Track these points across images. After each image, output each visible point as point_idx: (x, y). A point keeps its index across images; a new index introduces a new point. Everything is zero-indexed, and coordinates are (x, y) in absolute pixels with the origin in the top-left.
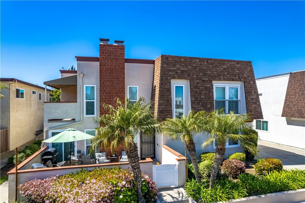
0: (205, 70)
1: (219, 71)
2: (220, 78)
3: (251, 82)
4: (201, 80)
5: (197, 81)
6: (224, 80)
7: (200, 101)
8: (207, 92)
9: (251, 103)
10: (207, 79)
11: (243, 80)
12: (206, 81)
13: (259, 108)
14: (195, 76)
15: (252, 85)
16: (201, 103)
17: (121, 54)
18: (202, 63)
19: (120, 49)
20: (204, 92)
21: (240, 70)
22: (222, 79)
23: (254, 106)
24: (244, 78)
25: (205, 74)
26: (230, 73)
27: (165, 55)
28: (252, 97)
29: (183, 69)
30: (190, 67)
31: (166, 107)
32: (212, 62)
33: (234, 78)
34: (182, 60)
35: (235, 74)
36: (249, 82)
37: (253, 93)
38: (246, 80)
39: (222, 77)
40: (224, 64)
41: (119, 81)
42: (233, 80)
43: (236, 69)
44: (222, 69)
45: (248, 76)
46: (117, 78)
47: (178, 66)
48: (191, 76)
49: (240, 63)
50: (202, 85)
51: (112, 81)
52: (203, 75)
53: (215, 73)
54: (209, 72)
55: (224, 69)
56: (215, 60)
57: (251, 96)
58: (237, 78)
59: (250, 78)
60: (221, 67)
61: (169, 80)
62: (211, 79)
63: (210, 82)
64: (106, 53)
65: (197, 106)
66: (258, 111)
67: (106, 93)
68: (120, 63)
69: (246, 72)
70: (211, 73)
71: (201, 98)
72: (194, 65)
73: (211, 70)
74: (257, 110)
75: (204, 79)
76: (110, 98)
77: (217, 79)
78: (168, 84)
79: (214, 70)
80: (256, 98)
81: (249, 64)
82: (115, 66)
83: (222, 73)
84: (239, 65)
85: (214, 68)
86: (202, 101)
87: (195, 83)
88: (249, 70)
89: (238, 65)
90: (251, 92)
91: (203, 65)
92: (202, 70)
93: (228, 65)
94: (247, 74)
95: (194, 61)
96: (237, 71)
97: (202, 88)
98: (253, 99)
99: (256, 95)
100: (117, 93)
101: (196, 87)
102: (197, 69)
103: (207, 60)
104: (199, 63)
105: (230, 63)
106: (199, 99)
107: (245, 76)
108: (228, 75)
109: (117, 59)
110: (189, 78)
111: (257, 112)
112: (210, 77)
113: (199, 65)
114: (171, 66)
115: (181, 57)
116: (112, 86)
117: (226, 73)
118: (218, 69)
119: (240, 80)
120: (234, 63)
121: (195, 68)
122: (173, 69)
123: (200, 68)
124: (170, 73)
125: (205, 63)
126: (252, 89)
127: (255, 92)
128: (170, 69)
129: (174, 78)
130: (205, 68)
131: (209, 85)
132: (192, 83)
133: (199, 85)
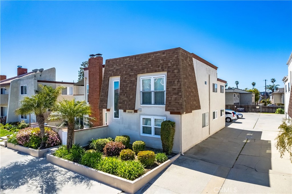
0: (133, 66)
1: (144, 64)
2: (144, 71)
3: (176, 71)
4: (129, 75)
5: (126, 76)
6: (148, 72)
7: (126, 92)
8: (132, 85)
9: (172, 94)
10: (133, 74)
11: (166, 69)
12: (132, 76)
13: (180, 99)
14: (124, 72)
15: (176, 74)
16: (126, 95)
17: (97, 63)
18: (131, 60)
19: (97, 59)
20: (129, 85)
21: (164, 60)
22: (146, 72)
23: (174, 96)
24: (167, 67)
25: (132, 70)
26: (154, 65)
27: (108, 60)
28: (175, 87)
29: (118, 68)
30: (122, 65)
31: (104, 97)
32: (139, 57)
33: (157, 69)
34: (118, 61)
35: (158, 65)
36: (172, 71)
37: (176, 82)
38: (170, 70)
39: (146, 70)
40: (149, 57)
41: (96, 81)
42: (156, 71)
43: (161, 60)
44: (147, 62)
45: (173, 65)
46: (96, 79)
47: (115, 66)
48: (122, 73)
49: (165, 52)
50: (128, 80)
51: (94, 81)
52: (130, 70)
53: (140, 67)
54: (135, 67)
55: (149, 61)
56: (142, 55)
57: (173, 86)
58: (160, 68)
59: (175, 67)
60: (146, 60)
61: (108, 78)
62: (136, 73)
63: (135, 76)
64: (91, 64)
65: (123, 97)
66: (179, 103)
67: (91, 89)
68: (97, 69)
69: (171, 61)
70: (137, 67)
71: (126, 90)
72: (125, 63)
73: (137, 65)
74: (178, 101)
75: (130, 74)
76: (93, 92)
77: (141, 72)
78: (107, 81)
79: (140, 65)
80: (178, 88)
81: (176, 51)
82: (95, 71)
83: (146, 66)
84: (165, 55)
85: (140, 63)
86: (127, 93)
87: (124, 78)
88: (174, 58)
89: (163, 55)
90: (174, 82)
91: (132, 62)
92: (130, 66)
93: (154, 57)
94: (172, 63)
95: (125, 60)
96: (161, 62)
97: (128, 82)
98: (175, 89)
99: (179, 84)
100: (96, 89)
101: (124, 81)
102: (127, 66)
103: (135, 56)
104: (129, 61)
105: (155, 55)
106: (125, 91)
107: (170, 65)
108: (151, 67)
109: (95, 66)
110: (120, 75)
111: (177, 104)
112: (135, 71)
113: (128, 63)
114: (110, 67)
115: (117, 59)
116: (93, 84)
117: (150, 66)
118: (144, 62)
119: (163, 71)
120: (160, 54)
121: (126, 65)
122: (111, 69)
123: (129, 65)
124: (110, 72)
125: (134, 60)
126: (175, 78)
127: (178, 81)
128: (110, 69)
129: (111, 76)
130: (133, 64)
131: (134, 79)
132: (122, 78)
133: (126, 80)
